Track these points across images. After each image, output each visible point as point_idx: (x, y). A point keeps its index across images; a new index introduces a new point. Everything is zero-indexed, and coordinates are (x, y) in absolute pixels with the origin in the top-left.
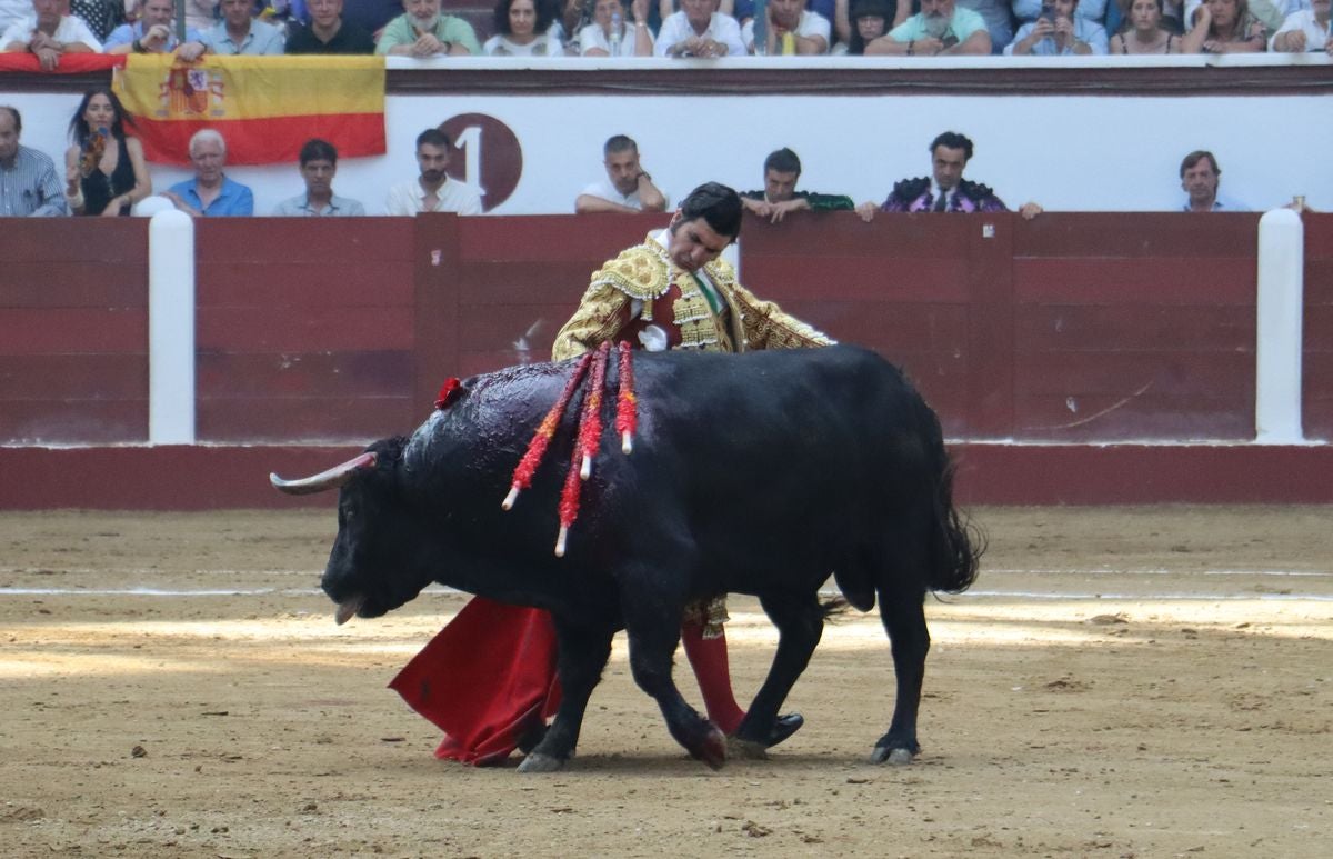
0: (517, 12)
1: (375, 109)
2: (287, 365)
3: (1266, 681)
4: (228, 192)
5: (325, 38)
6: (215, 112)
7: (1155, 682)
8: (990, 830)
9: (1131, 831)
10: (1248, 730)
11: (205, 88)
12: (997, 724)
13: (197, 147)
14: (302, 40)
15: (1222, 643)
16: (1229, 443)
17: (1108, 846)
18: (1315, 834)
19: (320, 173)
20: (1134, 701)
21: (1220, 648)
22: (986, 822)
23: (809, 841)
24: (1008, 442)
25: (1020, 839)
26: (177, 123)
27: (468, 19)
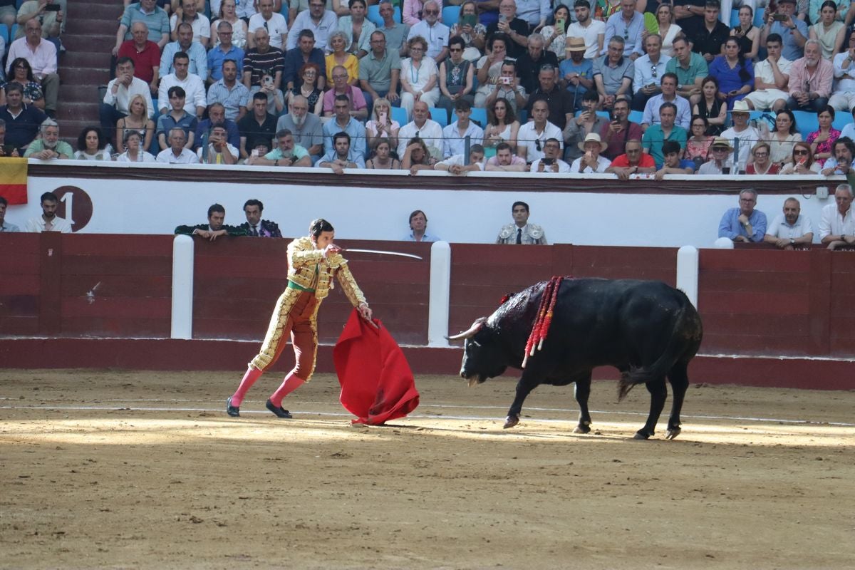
0: (90, 138)
1: (23, 183)
3: (429, 455)
7: (381, 454)
8: (304, 521)
9: (367, 522)
10: (422, 476)
12: (308, 473)
15: (411, 437)
16: (416, 347)
17: (358, 529)
18: (450, 524)
20: (371, 463)
21: (410, 439)
22: (303, 518)
23: (220, 525)
25: (318, 525)
27: (69, 142)
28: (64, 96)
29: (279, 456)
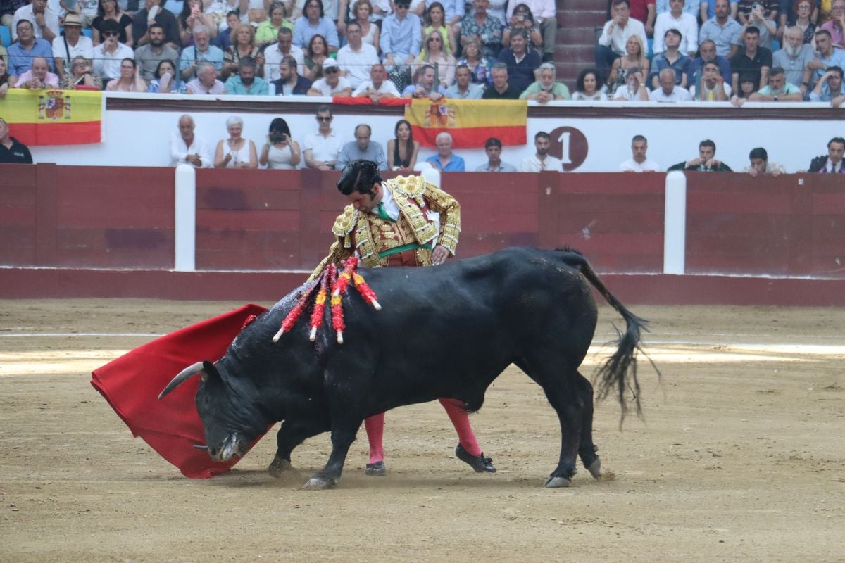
0: (587, 80)
1: (523, 124)
2: (480, 239)
4: (453, 160)
5: (501, 92)
6: (451, 125)
8: (798, 453)
11: (446, 114)
13: (440, 141)
14: (491, 93)
19: (494, 152)
22: (796, 449)
23: (714, 456)
24: (808, 277)
25: (812, 457)
26: (434, 129)
27: (566, 83)
28: (561, 39)
29: (772, 388)
